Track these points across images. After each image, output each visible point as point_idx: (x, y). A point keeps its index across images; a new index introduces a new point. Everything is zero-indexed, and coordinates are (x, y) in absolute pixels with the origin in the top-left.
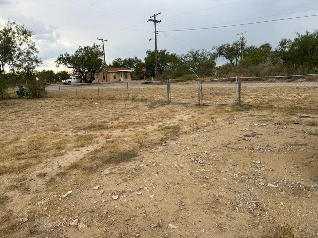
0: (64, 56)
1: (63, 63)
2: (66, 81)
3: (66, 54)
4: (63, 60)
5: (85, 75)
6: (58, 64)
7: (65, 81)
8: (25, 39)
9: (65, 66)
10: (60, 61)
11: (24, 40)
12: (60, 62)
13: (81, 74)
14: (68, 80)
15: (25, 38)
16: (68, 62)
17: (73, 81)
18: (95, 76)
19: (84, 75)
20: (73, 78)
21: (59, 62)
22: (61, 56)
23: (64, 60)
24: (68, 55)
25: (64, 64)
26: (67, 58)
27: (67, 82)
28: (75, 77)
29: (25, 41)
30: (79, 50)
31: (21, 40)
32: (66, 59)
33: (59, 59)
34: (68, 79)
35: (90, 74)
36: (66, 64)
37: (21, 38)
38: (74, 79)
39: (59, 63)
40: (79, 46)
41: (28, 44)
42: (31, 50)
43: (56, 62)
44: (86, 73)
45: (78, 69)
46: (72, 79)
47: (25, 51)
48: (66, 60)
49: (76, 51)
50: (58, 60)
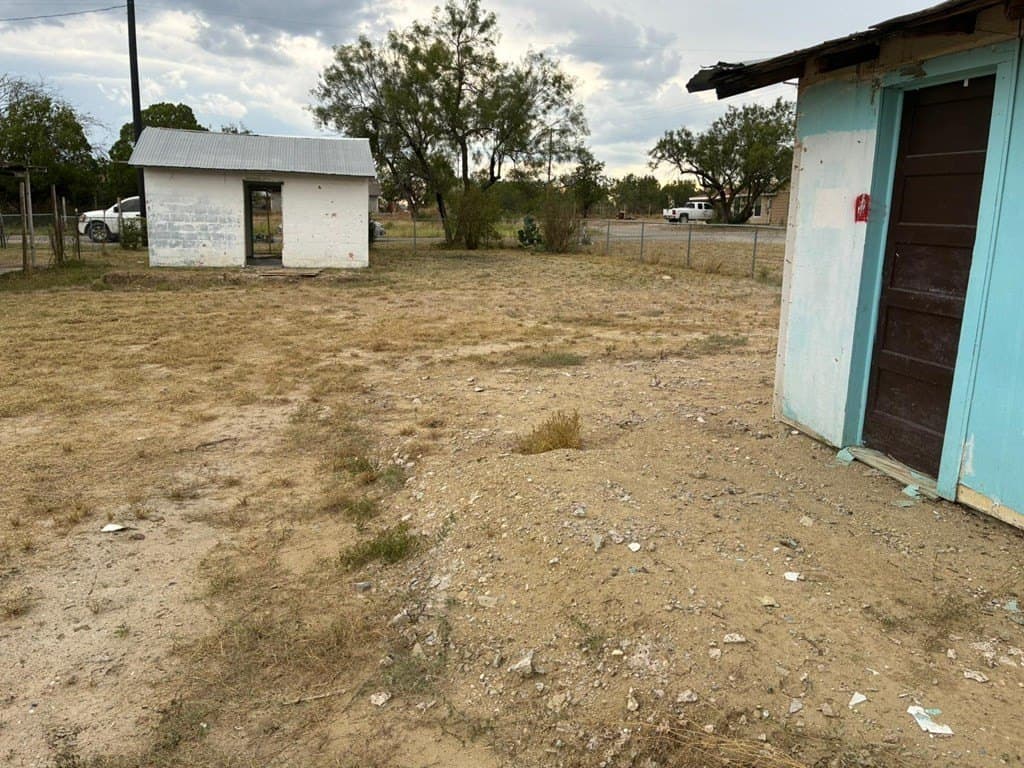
0: (676, 137)
1: (670, 156)
2: (674, 212)
3: (683, 130)
4: (673, 148)
5: (729, 198)
6: (655, 161)
7: (671, 211)
8: (556, 97)
9: (674, 166)
10: (661, 151)
11: (553, 100)
12: (663, 156)
13: (717, 192)
14: (680, 210)
15: (558, 93)
16: (685, 154)
17: (694, 212)
18: (764, 204)
19: (727, 196)
20: (696, 204)
21: (659, 155)
22: (669, 138)
23: (675, 150)
24: (688, 134)
25: (672, 159)
26: (684, 142)
27: (677, 216)
28: (701, 201)
29: (557, 103)
30: (725, 119)
31: (547, 99)
32: (680, 145)
33: (662, 146)
34: (683, 206)
35: (743, 195)
36: (678, 161)
37: (548, 95)
38: (700, 207)
39: (660, 158)
40: (730, 107)
41: (563, 109)
42: (570, 125)
43: (650, 153)
44: (734, 192)
45: (709, 178)
46: (693, 206)
47: (557, 127)
48: (679, 149)
49: (717, 120)
50: (658, 148)
